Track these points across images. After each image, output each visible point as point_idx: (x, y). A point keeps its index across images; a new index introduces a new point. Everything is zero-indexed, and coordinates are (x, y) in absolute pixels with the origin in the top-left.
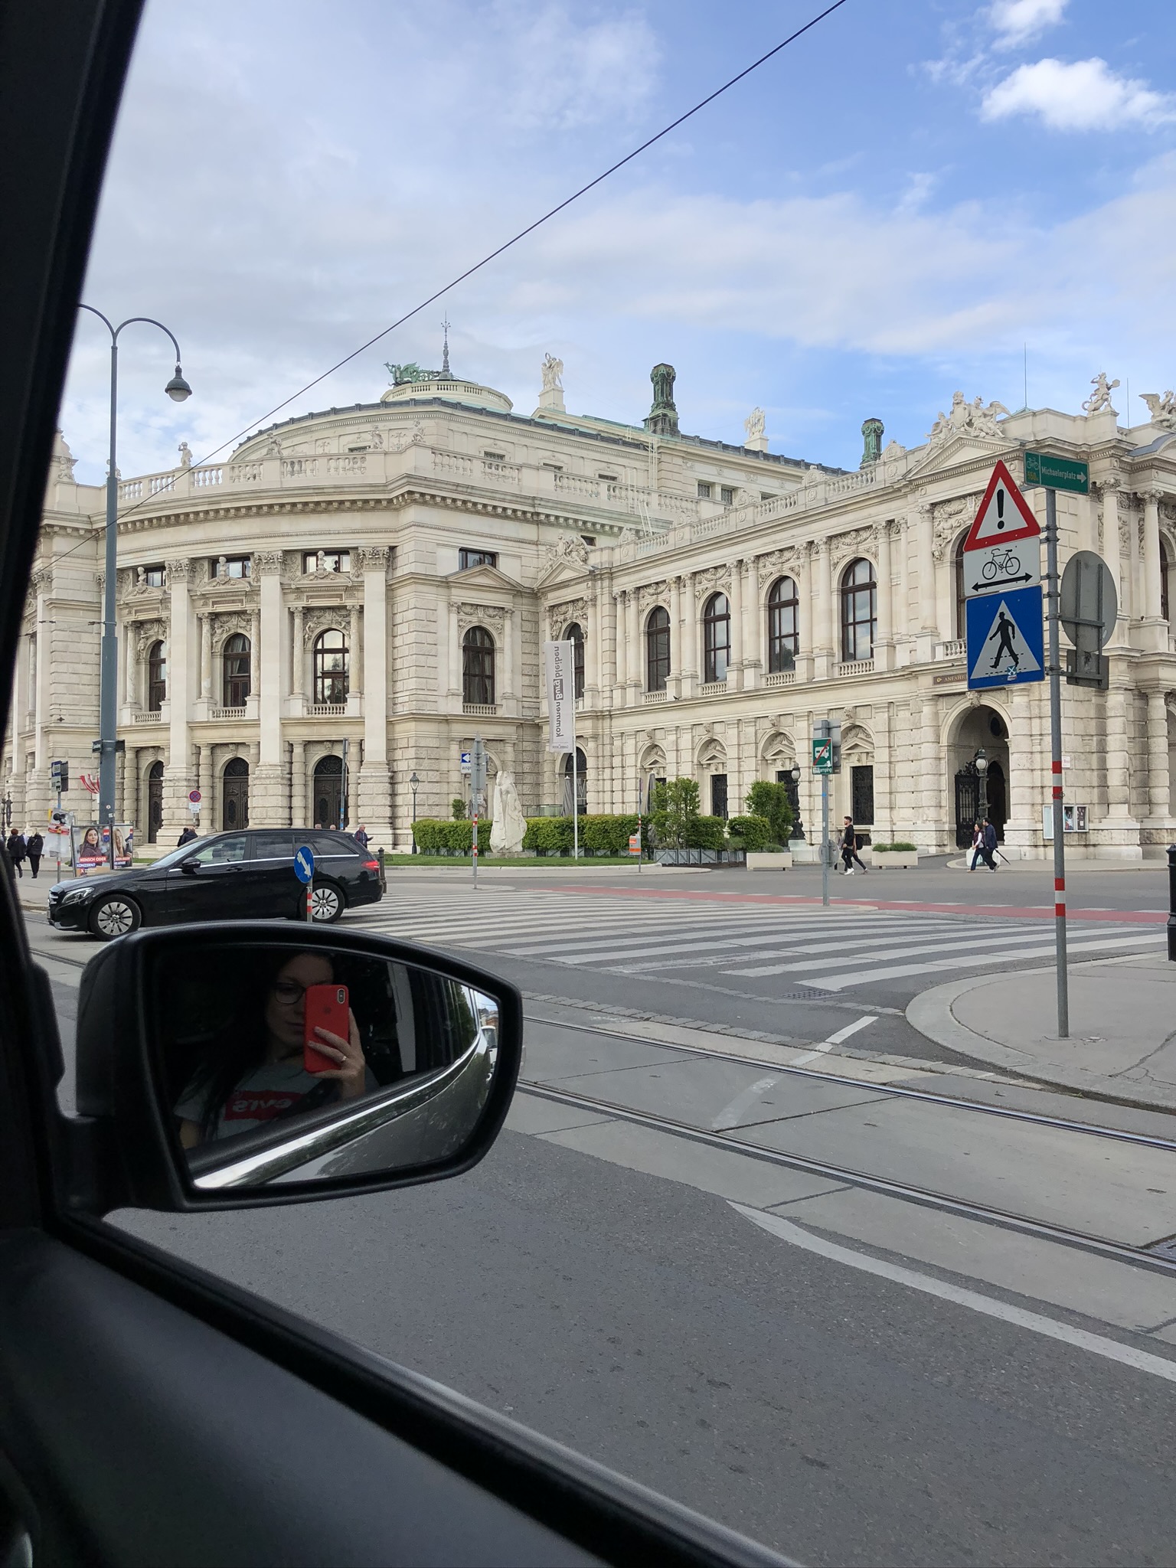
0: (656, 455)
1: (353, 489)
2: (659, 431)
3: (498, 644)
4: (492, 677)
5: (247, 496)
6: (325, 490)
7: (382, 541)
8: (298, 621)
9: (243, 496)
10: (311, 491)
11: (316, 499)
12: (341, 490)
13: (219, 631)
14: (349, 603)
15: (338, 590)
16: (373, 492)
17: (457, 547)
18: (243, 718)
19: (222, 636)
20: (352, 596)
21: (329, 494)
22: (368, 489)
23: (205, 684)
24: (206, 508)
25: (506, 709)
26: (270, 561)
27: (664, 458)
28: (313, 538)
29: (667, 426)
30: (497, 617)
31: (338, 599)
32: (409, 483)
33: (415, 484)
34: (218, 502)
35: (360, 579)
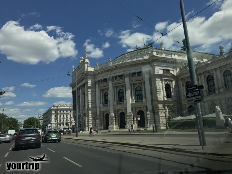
3: (171, 87)
4: (170, 93)
6: (137, 61)
7: (148, 69)
8: (132, 86)
11: (135, 63)
13: (117, 89)
16: (146, 61)
17: (162, 69)
18: (123, 104)
19: (118, 90)
20: (143, 80)
23: (116, 98)
24: (114, 67)
25: (174, 99)
26: (127, 75)
28: (135, 70)
30: (171, 82)
31: (140, 81)
33: (154, 58)
35: (144, 77)
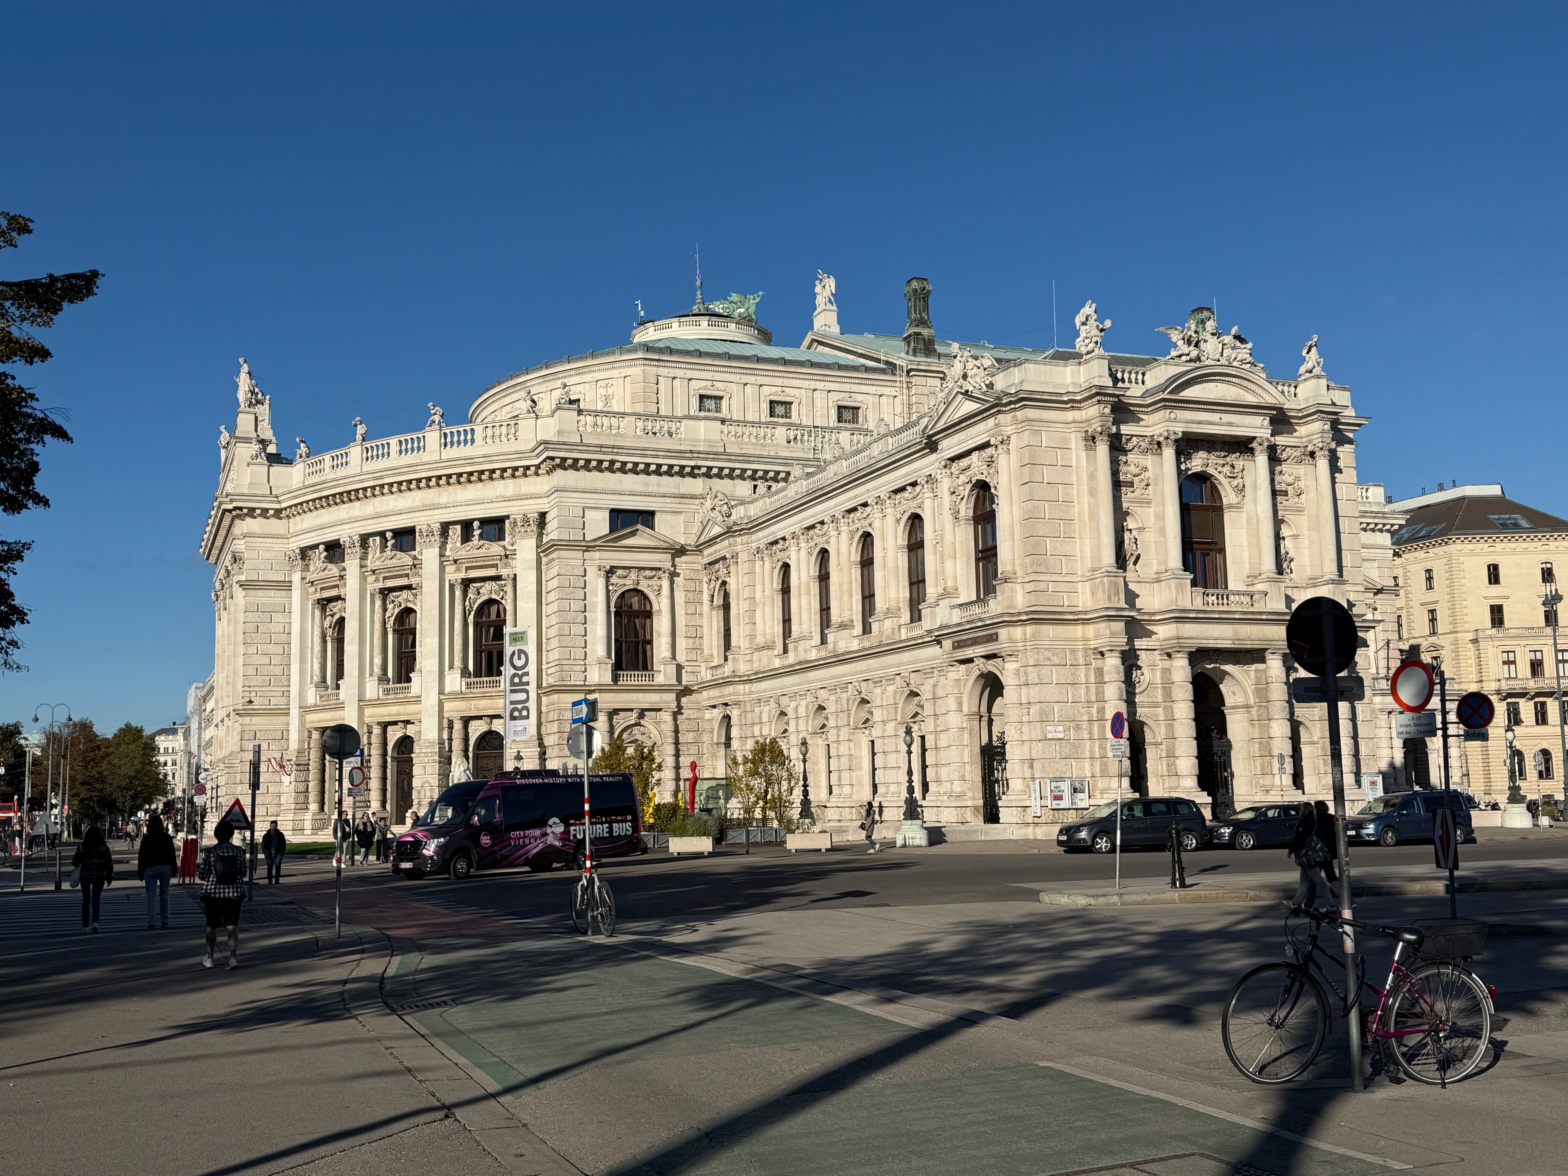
0: (904, 379)
1: (501, 457)
2: (911, 352)
3: (655, 607)
4: (650, 642)
5: (405, 470)
6: (476, 460)
7: (533, 508)
8: (458, 593)
9: (402, 470)
10: (463, 462)
11: (469, 469)
12: (491, 459)
13: (390, 607)
14: (503, 572)
15: (494, 560)
16: (520, 459)
17: (607, 509)
18: (410, 695)
19: (393, 611)
20: (506, 565)
21: (479, 463)
22: (515, 456)
23: (377, 661)
24: (371, 483)
25: (664, 674)
26: (431, 533)
27: (913, 380)
28: (469, 508)
29: (921, 346)
30: (655, 578)
31: (494, 569)
32: (546, 449)
33: (554, 449)
34: (381, 478)
35: (514, 548)
